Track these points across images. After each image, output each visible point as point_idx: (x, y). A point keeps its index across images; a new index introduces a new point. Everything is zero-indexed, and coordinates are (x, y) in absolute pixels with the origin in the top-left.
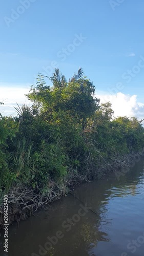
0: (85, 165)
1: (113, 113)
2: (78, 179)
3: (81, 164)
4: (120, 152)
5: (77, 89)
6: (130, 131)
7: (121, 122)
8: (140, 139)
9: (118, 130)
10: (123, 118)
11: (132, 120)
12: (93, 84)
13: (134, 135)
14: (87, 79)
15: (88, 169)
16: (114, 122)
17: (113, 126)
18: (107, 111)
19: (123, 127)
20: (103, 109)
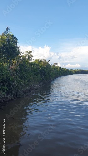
0: (11, 89)
1: (33, 57)
2: (6, 98)
3: (9, 89)
4: (36, 80)
5: (4, 40)
6: (42, 67)
7: (37, 62)
8: (48, 72)
9: (35, 67)
10: (38, 60)
11: (43, 61)
12: (16, 38)
13: (45, 69)
14: (12, 34)
15: (14, 92)
16: (33, 62)
17: (32, 65)
18: (29, 56)
19: (38, 65)
20: (27, 55)
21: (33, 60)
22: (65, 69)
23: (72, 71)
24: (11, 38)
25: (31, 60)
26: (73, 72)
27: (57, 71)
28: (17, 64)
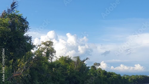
1: (55, 52)
5: (5, 25)
6: (72, 71)
7: (62, 63)
9: (59, 72)
10: (66, 58)
11: (75, 60)
12: (27, 20)
13: (77, 76)
14: (19, 14)
16: (55, 63)
17: (54, 67)
18: (48, 51)
19: (65, 68)
20: (44, 49)
21: (55, 58)
22: (115, 74)
23: (128, 78)
24: (17, 21)
25: (52, 58)
26: (129, 80)
27: (99, 77)
28: (26, 68)
